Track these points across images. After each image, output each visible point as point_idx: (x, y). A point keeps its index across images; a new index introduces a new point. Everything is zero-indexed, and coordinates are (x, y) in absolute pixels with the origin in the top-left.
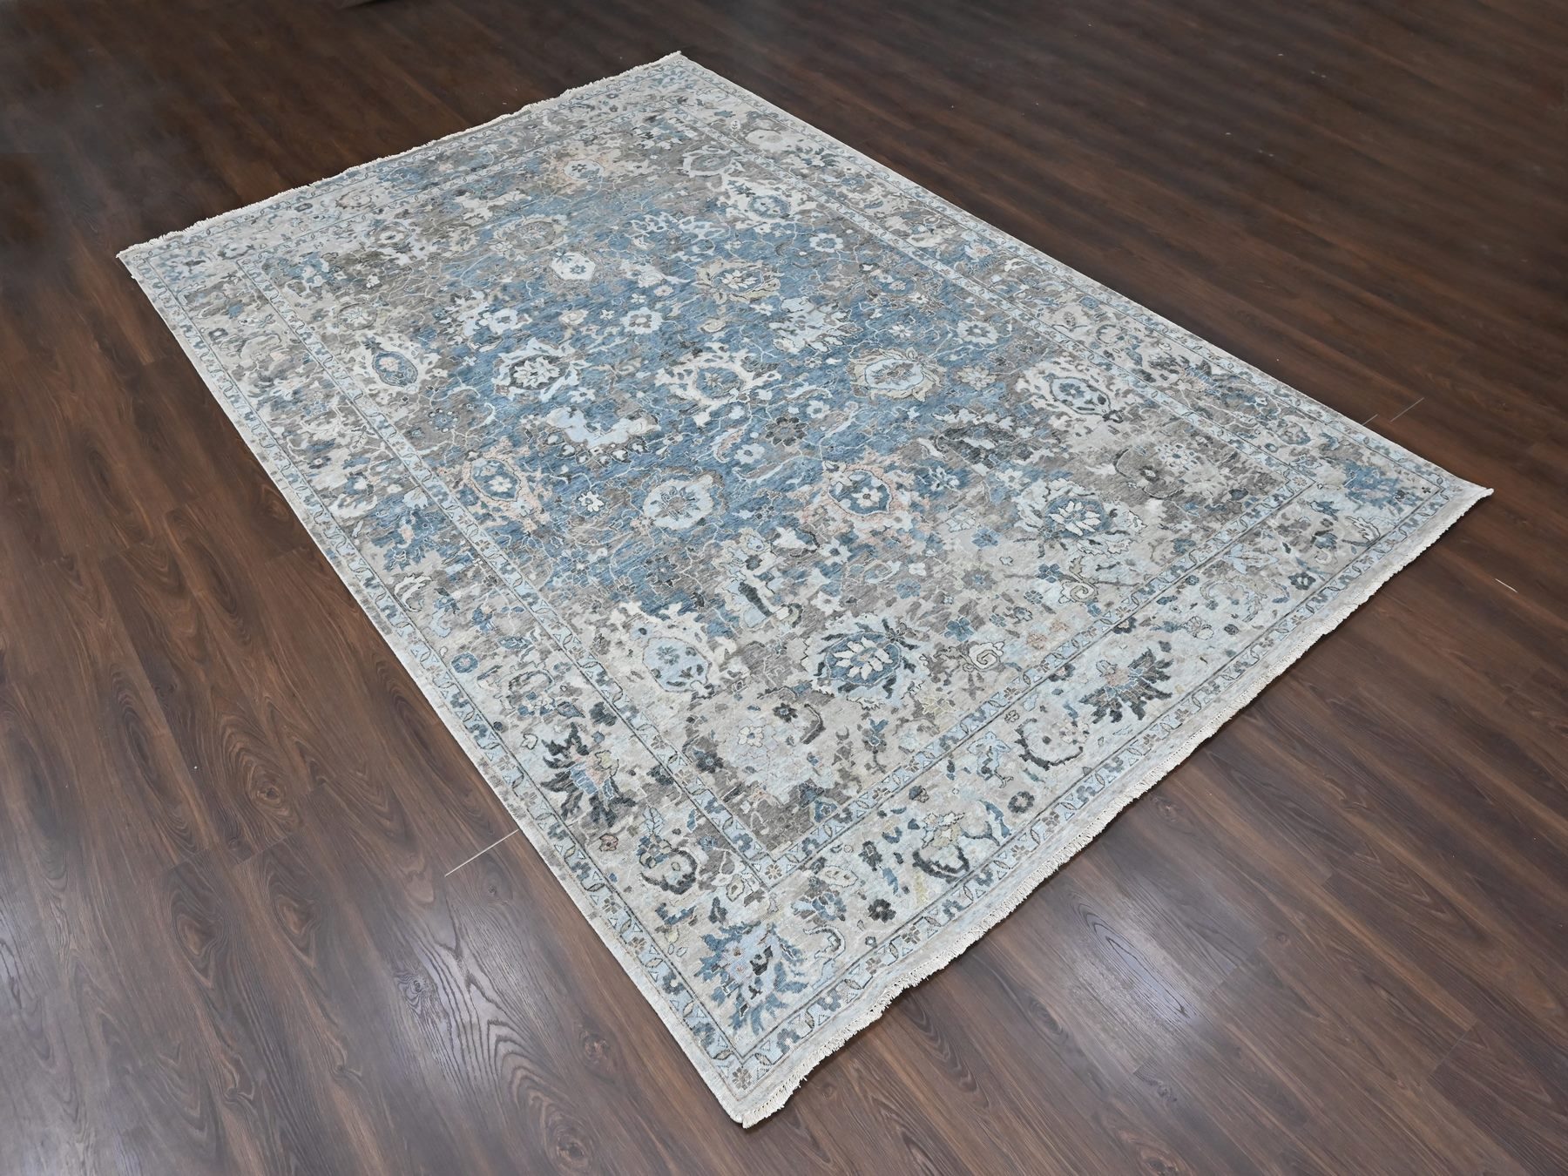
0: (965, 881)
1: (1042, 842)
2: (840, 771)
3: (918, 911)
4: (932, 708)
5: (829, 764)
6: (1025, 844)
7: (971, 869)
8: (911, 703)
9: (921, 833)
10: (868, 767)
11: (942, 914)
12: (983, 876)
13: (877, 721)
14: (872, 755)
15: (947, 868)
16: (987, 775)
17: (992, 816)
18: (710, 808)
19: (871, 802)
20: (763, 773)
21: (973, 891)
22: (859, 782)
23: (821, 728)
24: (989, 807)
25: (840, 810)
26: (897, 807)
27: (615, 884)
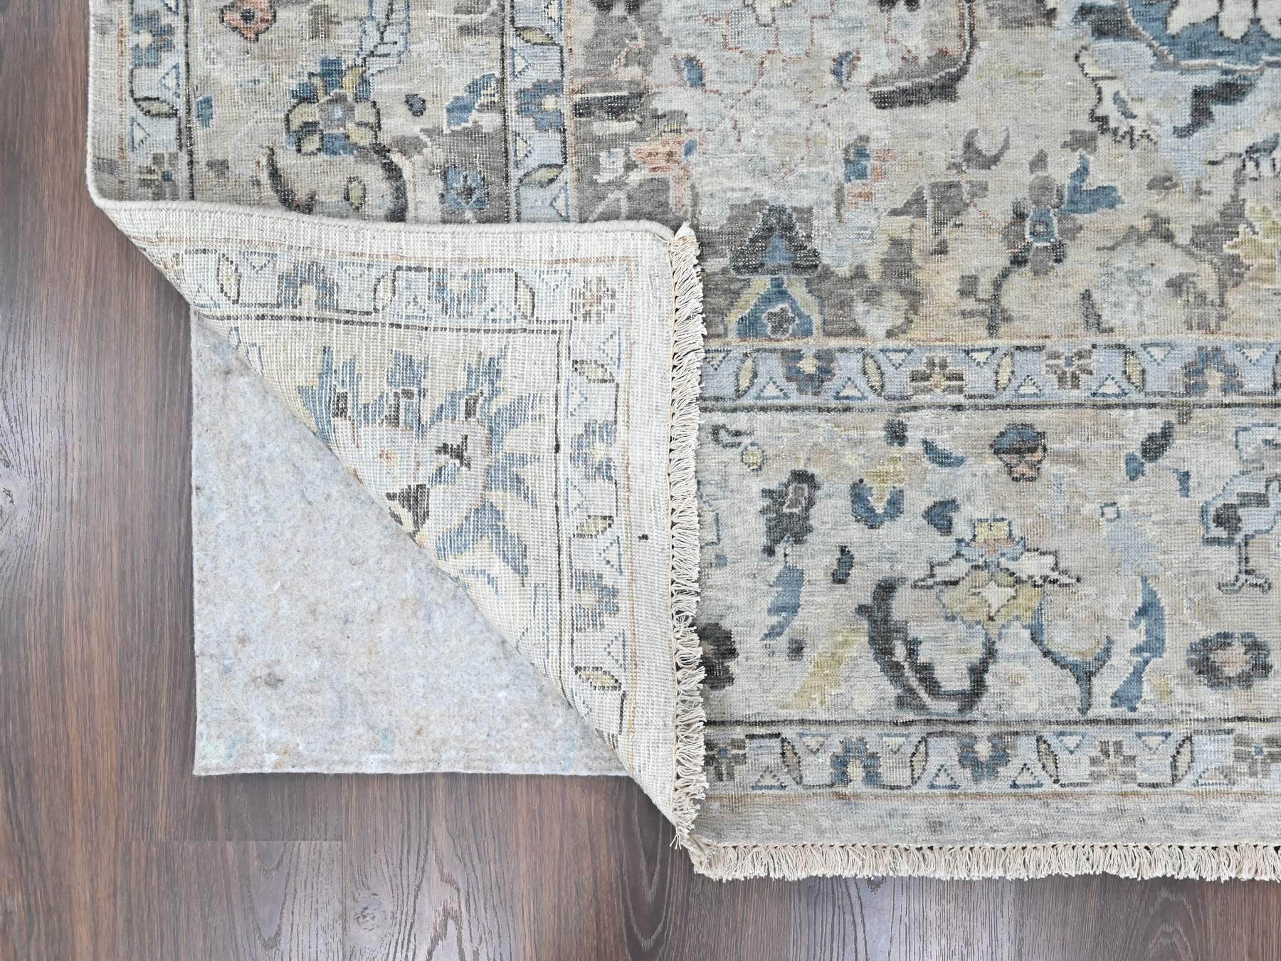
0: (937, 727)
1: (1183, 786)
2: (896, 243)
3: (783, 714)
4: (1260, 250)
5: (884, 205)
6: (1143, 758)
7: (975, 714)
8: (1221, 193)
9: (940, 546)
10: (968, 287)
11: (825, 759)
12: (983, 750)
13: (1097, 178)
14: (1003, 261)
15: (926, 673)
16: (1222, 533)
17: (1137, 637)
18: (532, 97)
19: (898, 381)
20: (714, 104)
21: (935, 761)
22: (914, 308)
23: (946, 90)
24: (1148, 610)
25: (810, 346)
26: (943, 442)
27: (199, 132)
